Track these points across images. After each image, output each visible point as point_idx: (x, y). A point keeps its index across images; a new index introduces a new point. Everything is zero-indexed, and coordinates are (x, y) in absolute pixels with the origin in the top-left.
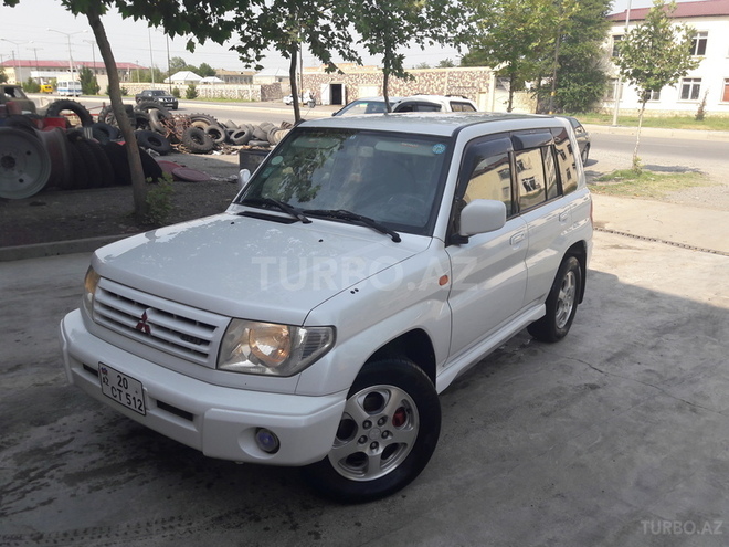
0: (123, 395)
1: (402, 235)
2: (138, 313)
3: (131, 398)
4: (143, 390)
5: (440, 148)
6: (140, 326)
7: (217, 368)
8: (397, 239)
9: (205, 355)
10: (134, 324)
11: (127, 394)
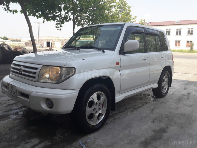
0: (12, 92)
1: (105, 51)
2: (19, 68)
3: (14, 93)
4: (16, 89)
5: (119, 28)
6: (19, 72)
7: (38, 82)
8: (104, 52)
9: (34, 77)
10: (18, 71)
11: (13, 92)
